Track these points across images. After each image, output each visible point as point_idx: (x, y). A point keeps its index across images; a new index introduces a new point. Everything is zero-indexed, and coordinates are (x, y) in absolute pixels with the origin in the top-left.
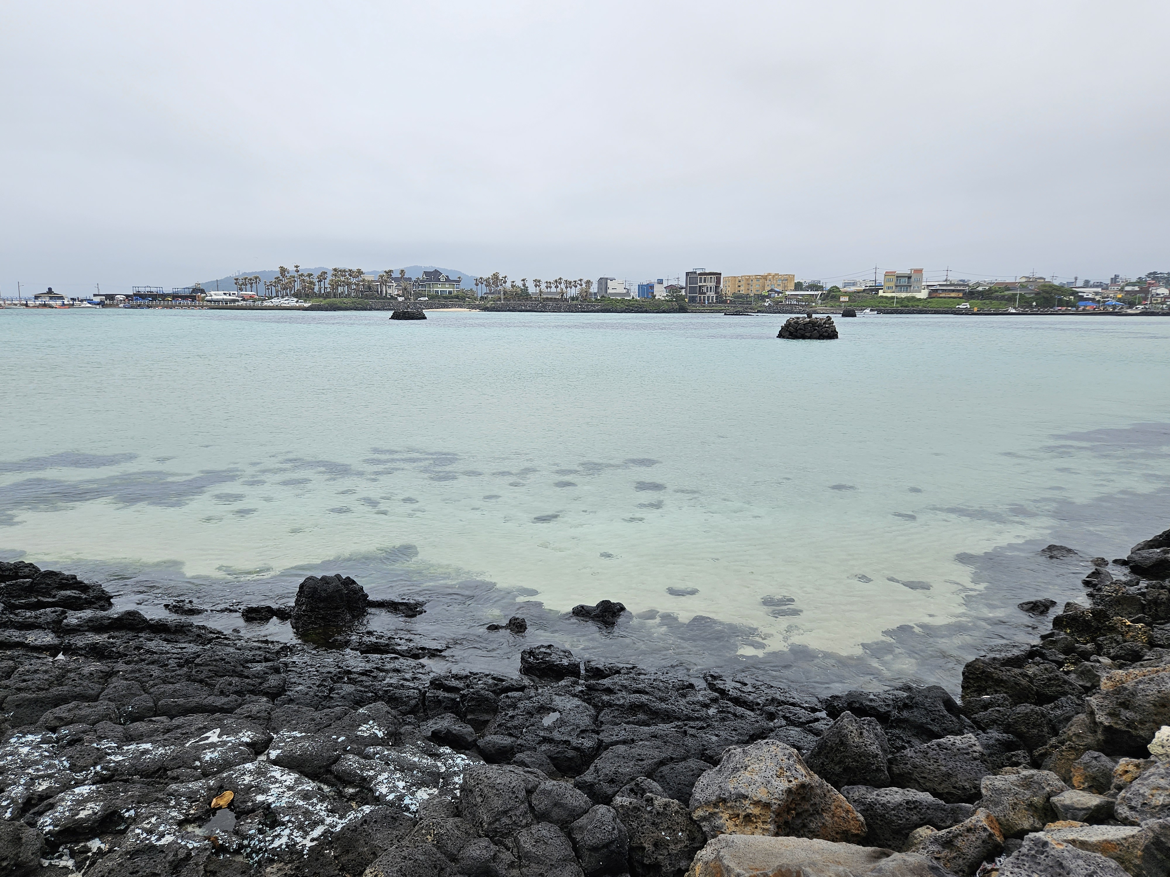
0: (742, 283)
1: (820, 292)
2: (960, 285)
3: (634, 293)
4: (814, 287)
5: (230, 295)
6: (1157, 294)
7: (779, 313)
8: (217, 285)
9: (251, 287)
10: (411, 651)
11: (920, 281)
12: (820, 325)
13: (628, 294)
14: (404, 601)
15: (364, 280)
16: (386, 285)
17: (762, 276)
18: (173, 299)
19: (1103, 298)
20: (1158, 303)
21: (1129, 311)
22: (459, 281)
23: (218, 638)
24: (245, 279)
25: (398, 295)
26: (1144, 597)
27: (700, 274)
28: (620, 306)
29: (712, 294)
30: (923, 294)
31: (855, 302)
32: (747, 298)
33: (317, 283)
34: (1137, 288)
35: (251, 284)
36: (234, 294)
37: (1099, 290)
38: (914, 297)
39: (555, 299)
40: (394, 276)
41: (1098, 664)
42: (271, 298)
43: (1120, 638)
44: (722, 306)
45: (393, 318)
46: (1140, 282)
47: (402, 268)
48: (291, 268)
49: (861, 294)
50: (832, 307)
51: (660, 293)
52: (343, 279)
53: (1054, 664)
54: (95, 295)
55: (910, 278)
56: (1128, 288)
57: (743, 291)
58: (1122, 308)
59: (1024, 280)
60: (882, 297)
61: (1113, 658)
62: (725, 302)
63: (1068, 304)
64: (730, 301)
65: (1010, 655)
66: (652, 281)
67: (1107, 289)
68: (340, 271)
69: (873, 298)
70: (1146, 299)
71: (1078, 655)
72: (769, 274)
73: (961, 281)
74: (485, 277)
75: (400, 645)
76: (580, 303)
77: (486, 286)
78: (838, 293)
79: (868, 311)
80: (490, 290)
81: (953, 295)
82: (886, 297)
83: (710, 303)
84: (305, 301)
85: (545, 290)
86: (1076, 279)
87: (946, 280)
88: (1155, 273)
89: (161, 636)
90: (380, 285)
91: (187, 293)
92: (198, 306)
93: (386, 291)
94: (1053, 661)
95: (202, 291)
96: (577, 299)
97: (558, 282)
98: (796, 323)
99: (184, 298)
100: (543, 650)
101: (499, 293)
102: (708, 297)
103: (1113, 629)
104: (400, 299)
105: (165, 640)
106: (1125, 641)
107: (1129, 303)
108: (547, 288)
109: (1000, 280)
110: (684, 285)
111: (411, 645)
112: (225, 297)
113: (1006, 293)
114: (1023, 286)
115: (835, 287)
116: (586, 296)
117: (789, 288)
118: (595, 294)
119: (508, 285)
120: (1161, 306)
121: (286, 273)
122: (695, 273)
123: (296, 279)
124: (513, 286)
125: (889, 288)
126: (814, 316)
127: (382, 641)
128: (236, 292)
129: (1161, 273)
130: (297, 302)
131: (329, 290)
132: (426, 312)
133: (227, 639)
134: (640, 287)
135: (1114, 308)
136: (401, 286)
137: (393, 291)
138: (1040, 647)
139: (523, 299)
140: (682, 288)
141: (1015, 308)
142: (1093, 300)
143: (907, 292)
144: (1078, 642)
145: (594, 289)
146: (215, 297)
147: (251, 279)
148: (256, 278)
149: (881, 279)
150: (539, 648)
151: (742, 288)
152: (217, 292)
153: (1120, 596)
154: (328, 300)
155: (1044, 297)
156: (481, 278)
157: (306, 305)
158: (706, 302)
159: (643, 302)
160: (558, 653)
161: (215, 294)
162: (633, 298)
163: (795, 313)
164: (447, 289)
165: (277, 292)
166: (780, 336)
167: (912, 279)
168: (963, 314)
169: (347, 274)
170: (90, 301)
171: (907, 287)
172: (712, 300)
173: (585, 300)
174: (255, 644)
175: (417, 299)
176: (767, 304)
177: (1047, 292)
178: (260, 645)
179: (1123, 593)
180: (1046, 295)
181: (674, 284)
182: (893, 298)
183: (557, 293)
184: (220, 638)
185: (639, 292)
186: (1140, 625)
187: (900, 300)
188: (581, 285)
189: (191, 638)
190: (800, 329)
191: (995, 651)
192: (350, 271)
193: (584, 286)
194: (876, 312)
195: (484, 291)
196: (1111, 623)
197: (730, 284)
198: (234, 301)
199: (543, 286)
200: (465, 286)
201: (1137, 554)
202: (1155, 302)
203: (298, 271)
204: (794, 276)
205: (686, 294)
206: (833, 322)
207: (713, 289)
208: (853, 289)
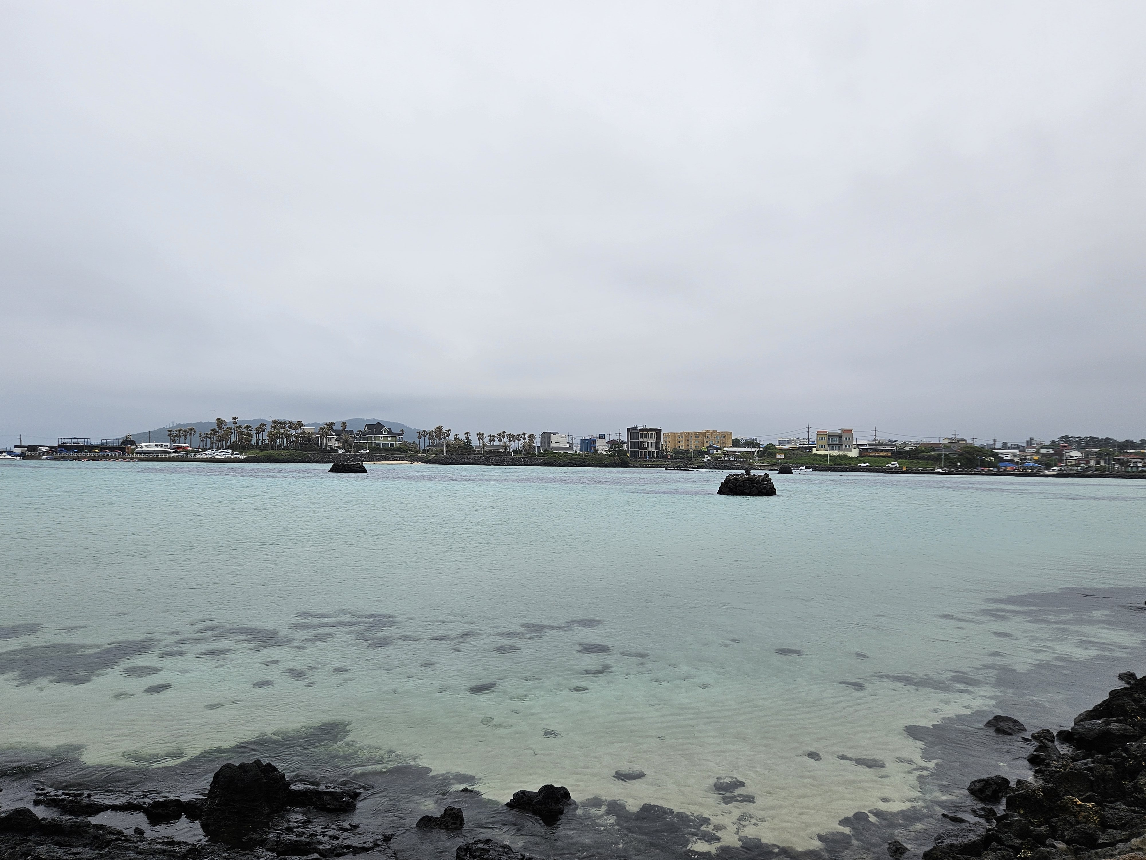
0: (681, 439)
1: (757, 449)
2: (888, 445)
3: (577, 447)
4: (751, 443)
5: (162, 447)
6: (1071, 457)
7: (719, 468)
8: (149, 437)
9: (185, 439)
10: (334, 850)
11: (850, 440)
12: (758, 482)
13: (571, 448)
14: (329, 790)
15: (304, 432)
16: (326, 437)
17: (701, 433)
18: (101, 451)
19: (1021, 459)
20: (1073, 466)
21: (1047, 472)
22: (401, 434)
23: (117, 840)
24: (180, 430)
25: (339, 448)
26: (1092, 772)
27: (640, 430)
28: (562, 460)
29: (653, 449)
30: (854, 453)
31: (791, 459)
32: (687, 453)
33: (255, 435)
34: (1051, 451)
35: (185, 435)
36: (166, 446)
37: (1017, 452)
38: (846, 456)
39: (498, 452)
40: (335, 428)
41: (1054, 850)
42: (206, 450)
43: (1072, 819)
44: (663, 461)
45: (331, 471)
46: (1053, 445)
47: (343, 419)
48: (229, 419)
49: (796, 452)
50: (769, 463)
51: (602, 448)
52: (282, 431)
53: (1011, 850)
54: (16, 447)
55: (840, 437)
56: (1043, 451)
57: (683, 446)
58: (1039, 469)
59: (947, 441)
60: (815, 454)
61: (1067, 843)
62: (666, 457)
63: (990, 464)
64: (671, 456)
65: (966, 841)
66: (595, 436)
67: (1024, 451)
68: (280, 423)
69: (807, 456)
70: (1061, 461)
71: (1033, 839)
72: (708, 431)
73: (888, 440)
74: (428, 430)
75: (322, 843)
76: (523, 456)
77: (429, 439)
78: (774, 451)
79: (803, 468)
80: (433, 443)
81: (882, 454)
82: (820, 455)
83: (651, 458)
84: (241, 454)
85: (489, 444)
86: (995, 441)
87: (875, 440)
88: (1066, 437)
89: (53, 839)
90: (321, 437)
91: (117, 444)
92: (127, 458)
93: (326, 443)
94: (1010, 847)
95: (133, 443)
96: (520, 453)
97: (502, 435)
98: (735, 479)
99: (113, 449)
100: (480, 845)
101: (442, 446)
102: (649, 452)
103: (1065, 809)
104: (340, 451)
105: (57, 844)
106: (1078, 823)
107: (1046, 465)
108: (491, 442)
109: (925, 440)
110: (626, 440)
111: (335, 843)
112: (156, 449)
113: (932, 453)
114: (946, 447)
115: (771, 444)
116: (529, 449)
117: (727, 445)
118: (538, 447)
119: (452, 438)
120: (1076, 468)
121: (223, 425)
122: (636, 428)
123: (233, 431)
124: (455, 439)
125: (822, 446)
126: (752, 472)
127: (302, 838)
128: (169, 444)
129: (1072, 437)
130: (232, 454)
131: (267, 442)
132: (366, 465)
133: (127, 841)
134: (583, 441)
135: (1032, 470)
136: (342, 438)
137: (334, 443)
138: (996, 831)
139: (466, 452)
140: (624, 443)
141: (941, 468)
142: (1012, 461)
143: (839, 450)
144: (1032, 824)
145: (537, 442)
146: (145, 449)
147: (185, 431)
148: (191, 430)
149: (814, 438)
150: (476, 843)
151: (682, 444)
152: (148, 444)
153: (1068, 772)
154: (265, 452)
155: (967, 458)
156: (424, 431)
157: (242, 457)
158: (648, 456)
159: (585, 456)
160: (497, 849)
161: (146, 446)
162: (576, 452)
163: (734, 469)
164: (389, 441)
165: (212, 443)
166: (721, 492)
167: (843, 439)
168: (892, 473)
169: (287, 426)
170: (10, 453)
171: (839, 446)
172: (653, 455)
173: (528, 453)
174: (159, 846)
175: (357, 452)
176: (706, 460)
177: (970, 453)
178: (164, 847)
179: (1071, 769)
180: (969, 456)
181: (616, 439)
182: (826, 456)
183: (500, 446)
184: (120, 840)
185: (581, 446)
186: (1090, 805)
187: (833, 458)
188: (524, 439)
189: (87, 841)
190: (739, 486)
191: (952, 837)
192: (290, 423)
193: (527, 439)
194: (811, 469)
195: (427, 444)
196: (1062, 802)
197: (670, 440)
198: (166, 453)
199: (487, 440)
200: (407, 438)
201: (1080, 725)
202: (1069, 464)
203: (236, 424)
204: (731, 433)
205: (628, 449)
206: (771, 479)
207: (654, 445)
208: (788, 446)
